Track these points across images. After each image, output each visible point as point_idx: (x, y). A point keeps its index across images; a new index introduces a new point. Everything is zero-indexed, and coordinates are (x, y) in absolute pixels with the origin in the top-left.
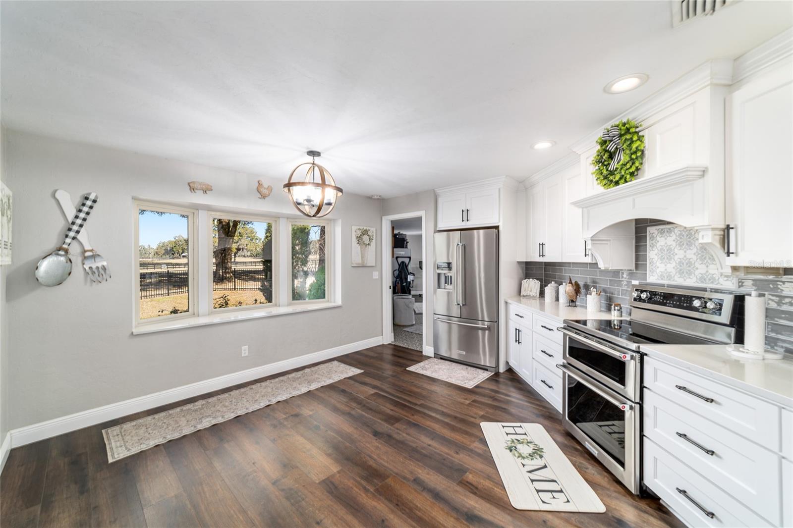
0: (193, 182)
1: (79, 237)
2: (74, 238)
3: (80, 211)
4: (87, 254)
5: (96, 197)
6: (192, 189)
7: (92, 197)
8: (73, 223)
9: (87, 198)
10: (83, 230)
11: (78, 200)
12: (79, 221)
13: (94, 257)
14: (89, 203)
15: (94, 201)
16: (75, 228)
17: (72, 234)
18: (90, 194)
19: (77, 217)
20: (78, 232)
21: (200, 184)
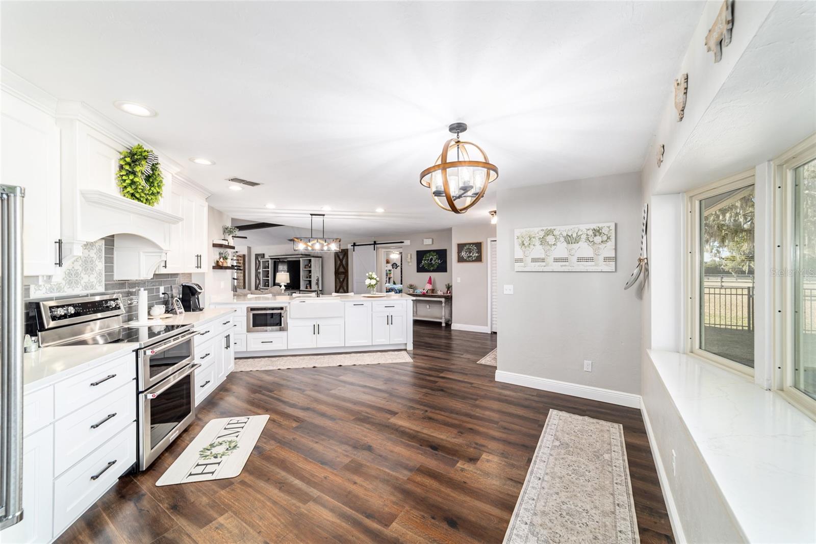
7: (646, 209)
12: (642, 234)
16: (642, 240)
17: (642, 246)
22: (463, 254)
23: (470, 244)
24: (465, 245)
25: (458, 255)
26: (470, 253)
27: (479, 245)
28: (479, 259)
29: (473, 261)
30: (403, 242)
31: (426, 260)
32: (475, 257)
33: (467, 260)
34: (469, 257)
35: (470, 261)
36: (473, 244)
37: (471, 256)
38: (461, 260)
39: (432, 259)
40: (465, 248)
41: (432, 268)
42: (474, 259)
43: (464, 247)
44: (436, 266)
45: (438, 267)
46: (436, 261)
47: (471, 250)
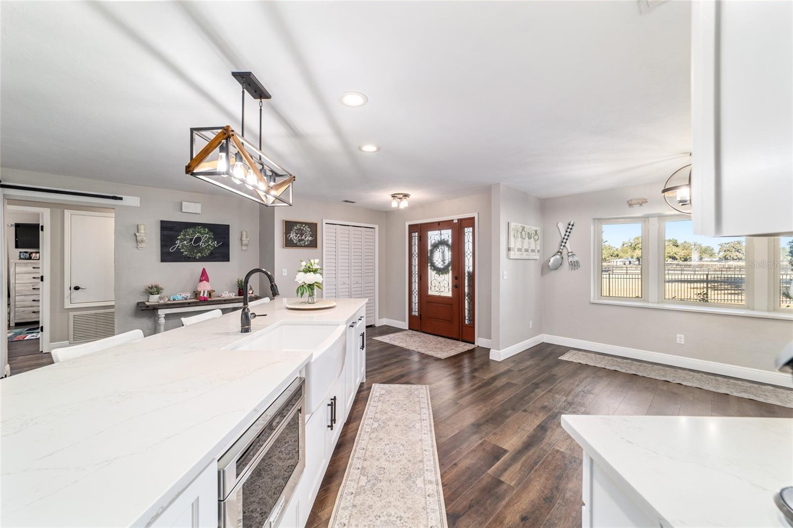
0: (631, 200)
1: (566, 245)
2: (564, 246)
3: (567, 232)
4: (570, 254)
5: (574, 223)
6: (630, 205)
7: (572, 223)
8: (564, 238)
9: (569, 224)
10: (568, 241)
11: (566, 226)
12: (566, 237)
13: (573, 255)
14: (570, 227)
15: (573, 225)
16: (565, 241)
17: (563, 244)
18: (570, 222)
19: (565, 235)
20: (566, 243)
21: (637, 200)
22: (292, 235)
23: (302, 223)
24: (296, 223)
25: (286, 236)
26: (302, 235)
27: (313, 227)
28: (313, 244)
29: (306, 246)
30: (121, 199)
31: (185, 240)
32: (308, 240)
33: (298, 244)
34: (300, 241)
35: (302, 246)
36: (306, 224)
37: (303, 240)
38: (289, 243)
39: (198, 240)
40: (295, 228)
41: (199, 254)
42: (306, 244)
43: (293, 226)
44: (207, 252)
45: (211, 253)
46: (207, 242)
47: (304, 232)
